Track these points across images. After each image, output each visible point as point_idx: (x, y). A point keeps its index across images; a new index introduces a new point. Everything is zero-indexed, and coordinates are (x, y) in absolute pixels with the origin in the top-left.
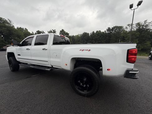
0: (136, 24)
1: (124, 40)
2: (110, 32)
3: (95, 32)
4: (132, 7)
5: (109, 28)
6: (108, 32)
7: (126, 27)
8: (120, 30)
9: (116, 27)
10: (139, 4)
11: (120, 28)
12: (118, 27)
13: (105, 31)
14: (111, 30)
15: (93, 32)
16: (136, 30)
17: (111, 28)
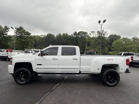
0: (97, 32)
1: (90, 45)
2: (77, 36)
3: (62, 35)
4: (100, 23)
5: (76, 32)
6: (74, 36)
7: (90, 34)
8: (85, 35)
9: (81, 32)
10: (104, 21)
11: (85, 34)
12: (83, 32)
13: (72, 35)
14: (78, 34)
15: (60, 34)
16: (97, 37)
17: (78, 33)
